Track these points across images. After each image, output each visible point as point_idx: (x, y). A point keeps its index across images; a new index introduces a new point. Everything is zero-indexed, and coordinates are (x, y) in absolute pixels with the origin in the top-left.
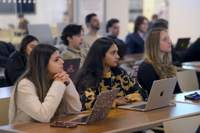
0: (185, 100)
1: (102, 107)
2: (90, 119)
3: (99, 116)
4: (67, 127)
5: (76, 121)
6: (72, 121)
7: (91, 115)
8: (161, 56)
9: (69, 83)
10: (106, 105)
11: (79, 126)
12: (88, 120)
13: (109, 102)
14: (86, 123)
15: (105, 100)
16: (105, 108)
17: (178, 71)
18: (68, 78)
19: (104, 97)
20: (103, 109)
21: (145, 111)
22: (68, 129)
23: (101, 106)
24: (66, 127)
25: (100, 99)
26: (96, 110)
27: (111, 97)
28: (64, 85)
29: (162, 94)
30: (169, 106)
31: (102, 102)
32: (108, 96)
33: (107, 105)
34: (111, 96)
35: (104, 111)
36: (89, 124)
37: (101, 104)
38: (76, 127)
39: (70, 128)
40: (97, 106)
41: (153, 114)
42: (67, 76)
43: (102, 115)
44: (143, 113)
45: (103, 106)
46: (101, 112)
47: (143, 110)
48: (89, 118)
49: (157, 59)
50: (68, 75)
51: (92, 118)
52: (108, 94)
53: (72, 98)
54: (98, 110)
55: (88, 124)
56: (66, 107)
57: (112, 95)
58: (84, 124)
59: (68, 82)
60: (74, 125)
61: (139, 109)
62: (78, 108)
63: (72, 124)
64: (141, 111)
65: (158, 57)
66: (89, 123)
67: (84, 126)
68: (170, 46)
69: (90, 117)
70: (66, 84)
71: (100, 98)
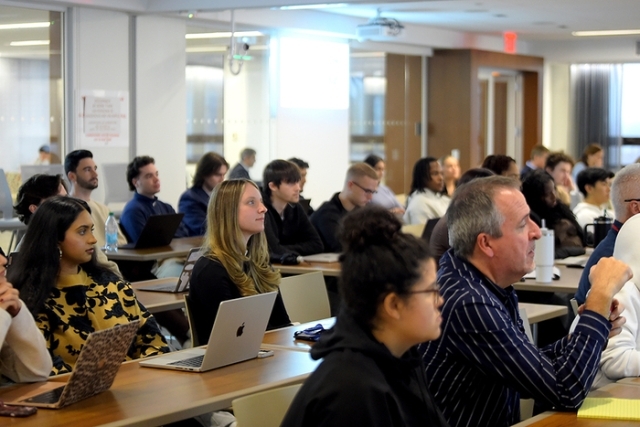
0: (295, 342)
1: (96, 365)
2: (67, 395)
3: (91, 387)
4: (13, 415)
5: (36, 399)
6: (27, 401)
7: (69, 385)
8: (244, 240)
9: (19, 309)
10: (106, 360)
11: (40, 412)
12: (62, 397)
13: (114, 353)
14: (57, 404)
15: (103, 349)
16: (105, 367)
17: (284, 275)
18: (17, 297)
19: (100, 343)
20: (100, 369)
21: (200, 372)
22: (13, 420)
23: (93, 364)
24: (8, 415)
25: (90, 347)
26: (81, 373)
27: (118, 342)
28: (7, 315)
29: (240, 332)
30: (256, 358)
31: (97, 355)
32: (111, 339)
33: (110, 360)
34: (119, 338)
35: (103, 374)
36: (66, 406)
37: (95, 360)
38: (33, 413)
39: (17, 416)
40: (85, 363)
41: (218, 379)
42: (14, 294)
43: (97, 384)
44: (198, 376)
45: (100, 364)
46: (96, 377)
47: (197, 369)
48: (64, 392)
49: (233, 246)
50: (16, 291)
51: (72, 393)
52: (111, 335)
53: (27, 346)
54: (88, 373)
55: (63, 407)
56: (14, 366)
57: (121, 336)
58: (53, 406)
59: (16, 307)
60: (29, 409)
61: (189, 368)
62: (43, 368)
63: (23, 406)
64: (191, 371)
65: (235, 242)
66: (66, 404)
67: (53, 413)
68: (261, 219)
69: (68, 391)
70: (13, 311)
71: (92, 345)
